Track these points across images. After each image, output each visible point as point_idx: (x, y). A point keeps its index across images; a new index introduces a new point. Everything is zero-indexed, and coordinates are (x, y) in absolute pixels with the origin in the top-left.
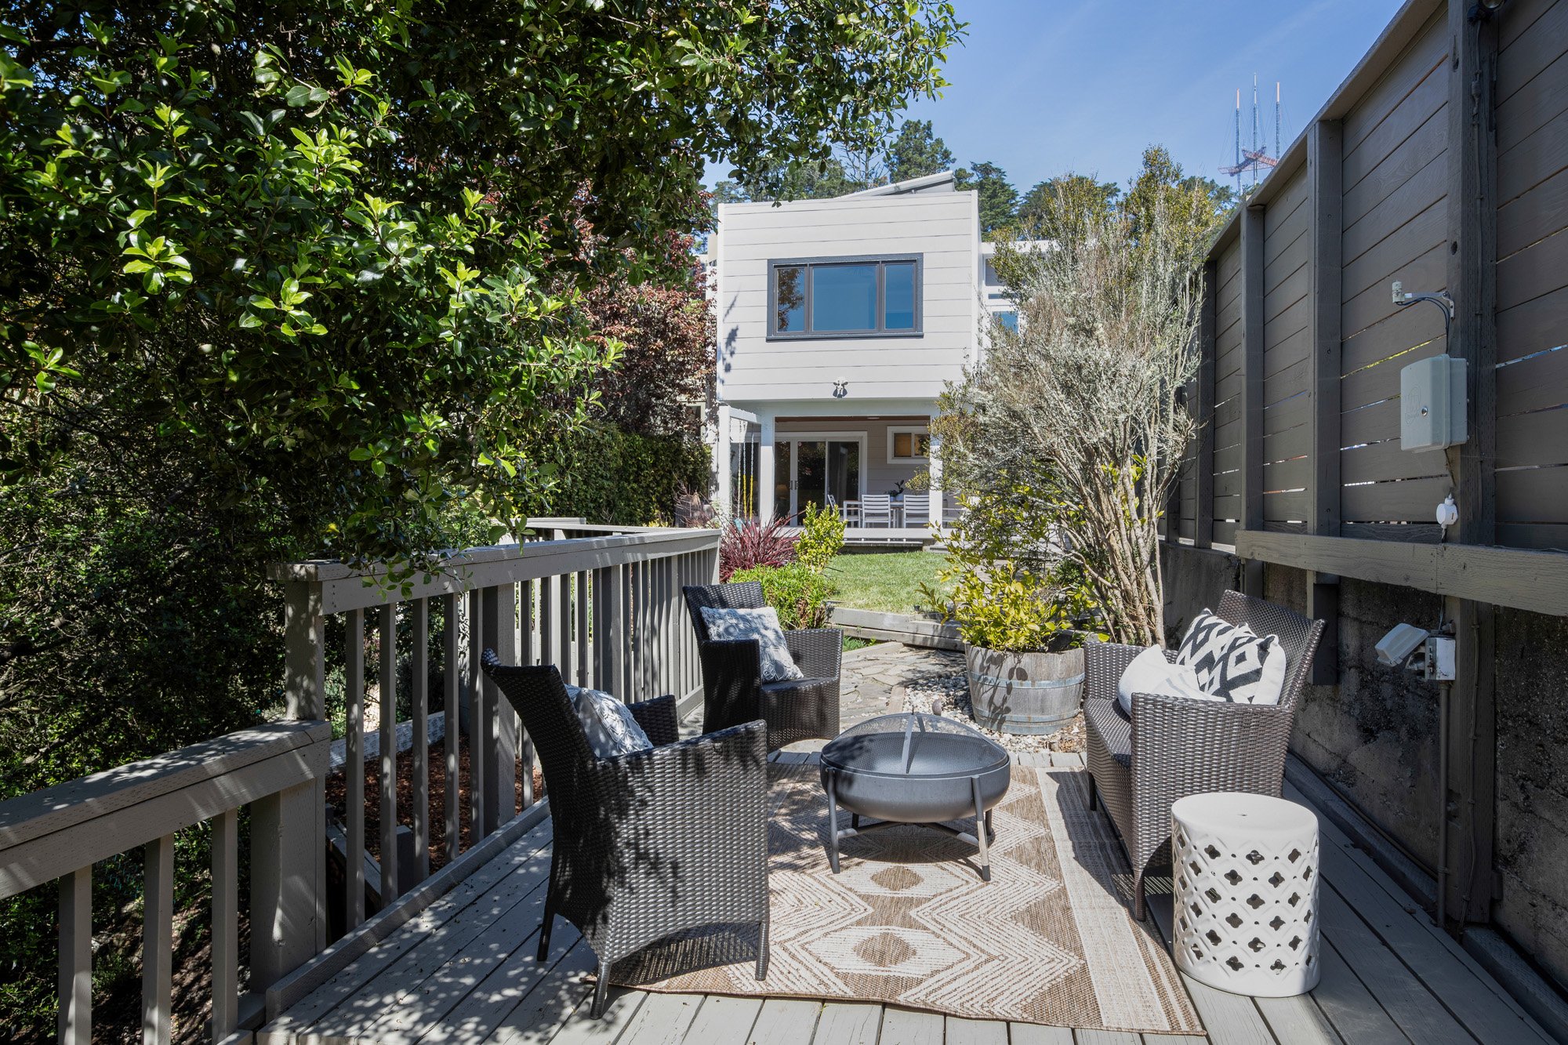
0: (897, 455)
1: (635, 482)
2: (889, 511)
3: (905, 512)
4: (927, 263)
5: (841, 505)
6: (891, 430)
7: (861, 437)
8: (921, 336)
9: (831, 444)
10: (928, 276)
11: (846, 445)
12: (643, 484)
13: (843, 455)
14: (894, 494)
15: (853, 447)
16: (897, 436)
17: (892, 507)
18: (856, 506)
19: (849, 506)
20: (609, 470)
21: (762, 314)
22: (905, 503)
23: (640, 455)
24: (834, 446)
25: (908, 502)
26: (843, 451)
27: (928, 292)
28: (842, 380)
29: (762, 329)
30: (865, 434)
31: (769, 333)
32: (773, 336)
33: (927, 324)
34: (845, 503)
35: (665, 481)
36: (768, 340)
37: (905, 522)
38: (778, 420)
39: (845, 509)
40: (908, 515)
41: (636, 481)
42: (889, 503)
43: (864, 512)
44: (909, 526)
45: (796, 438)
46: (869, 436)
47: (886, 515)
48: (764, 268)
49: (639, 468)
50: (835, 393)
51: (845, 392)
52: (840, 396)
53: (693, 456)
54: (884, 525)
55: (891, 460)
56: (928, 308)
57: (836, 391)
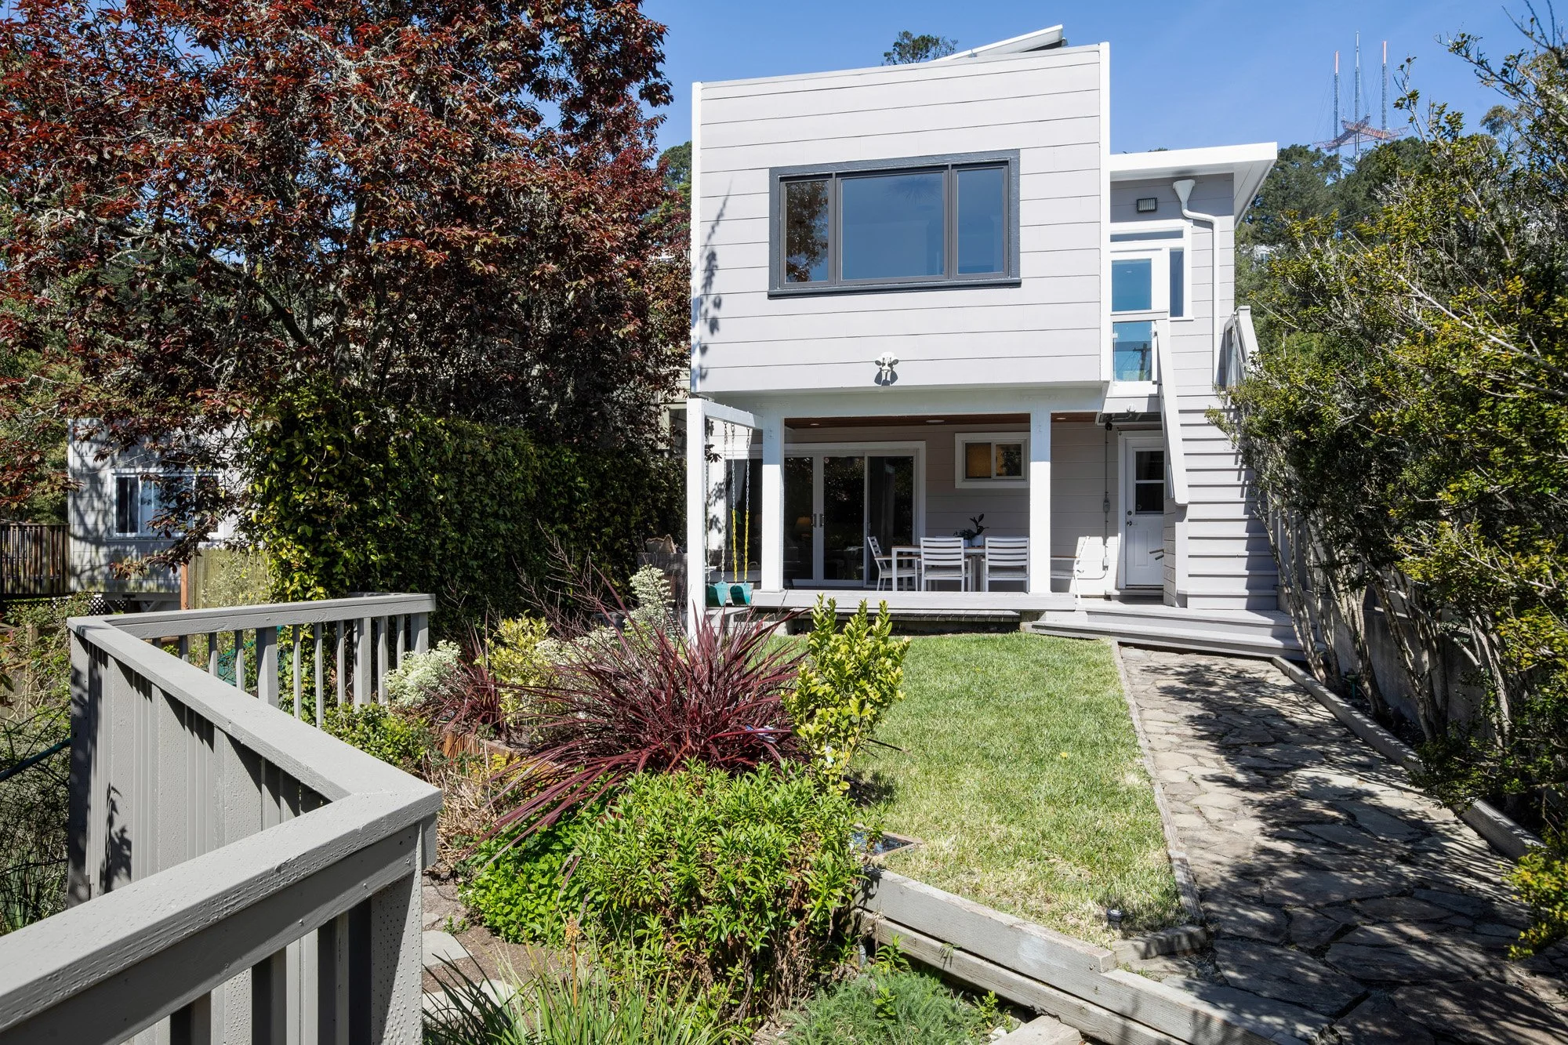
0: (969, 475)
1: (564, 521)
2: (962, 563)
3: (987, 563)
4: (1025, 166)
5: (887, 553)
6: (961, 439)
7: (916, 449)
8: (1018, 284)
9: (871, 459)
10: (1027, 187)
11: (896, 462)
12: (579, 524)
13: (889, 475)
14: (969, 536)
15: (904, 464)
16: (969, 447)
17: (967, 556)
18: (910, 554)
19: (900, 554)
20: (511, 504)
21: (762, 255)
22: (987, 550)
23: (573, 479)
24: (877, 462)
25: (995, 549)
26: (890, 470)
27: (1027, 213)
28: (888, 356)
29: (762, 280)
30: (921, 445)
31: (771, 285)
32: (778, 290)
33: (1027, 265)
34: (895, 550)
35: (618, 518)
36: (771, 296)
37: (987, 578)
38: (790, 423)
39: (894, 559)
40: (992, 569)
41: (567, 519)
42: (962, 550)
43: (924, 563)
44: (995, 587)
45: (819, 451)
46: (928, 448)
47: (958, 568)
48: (763, 181)
49: (571, 498)
50: (878, 379)
51: (894, 377)
52: (886, 383)
53: (667, 479)
54: (953, 586)
55: (960, 483)
56: (1027, 239)
57: (879, 376)
